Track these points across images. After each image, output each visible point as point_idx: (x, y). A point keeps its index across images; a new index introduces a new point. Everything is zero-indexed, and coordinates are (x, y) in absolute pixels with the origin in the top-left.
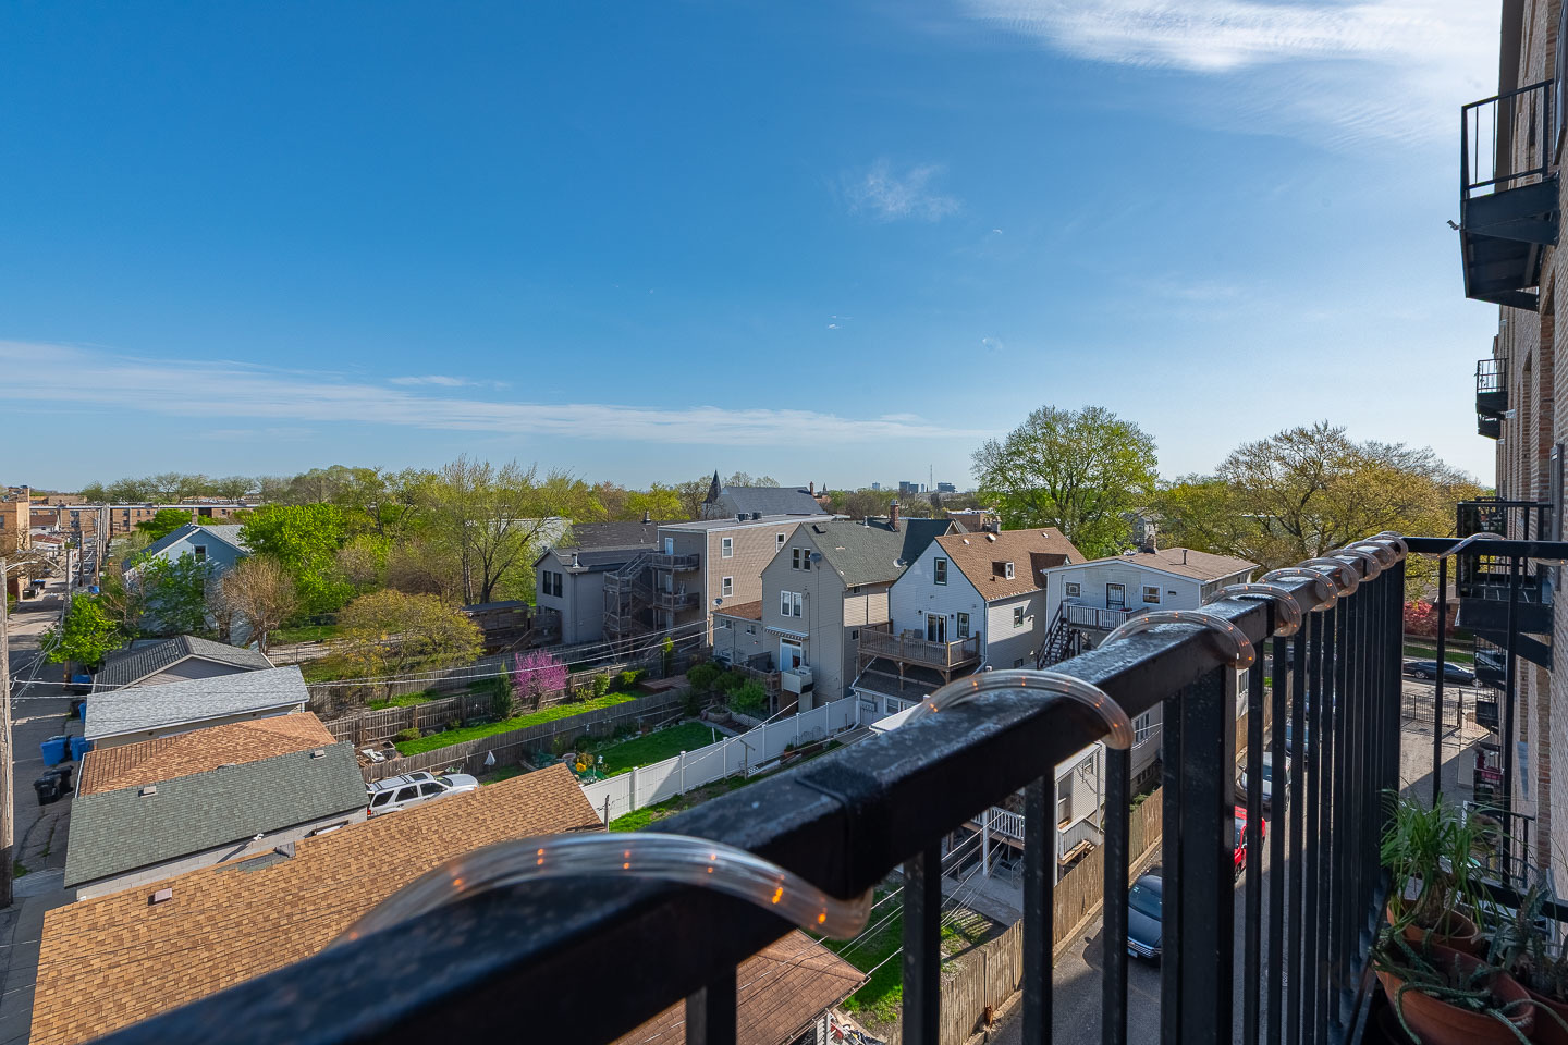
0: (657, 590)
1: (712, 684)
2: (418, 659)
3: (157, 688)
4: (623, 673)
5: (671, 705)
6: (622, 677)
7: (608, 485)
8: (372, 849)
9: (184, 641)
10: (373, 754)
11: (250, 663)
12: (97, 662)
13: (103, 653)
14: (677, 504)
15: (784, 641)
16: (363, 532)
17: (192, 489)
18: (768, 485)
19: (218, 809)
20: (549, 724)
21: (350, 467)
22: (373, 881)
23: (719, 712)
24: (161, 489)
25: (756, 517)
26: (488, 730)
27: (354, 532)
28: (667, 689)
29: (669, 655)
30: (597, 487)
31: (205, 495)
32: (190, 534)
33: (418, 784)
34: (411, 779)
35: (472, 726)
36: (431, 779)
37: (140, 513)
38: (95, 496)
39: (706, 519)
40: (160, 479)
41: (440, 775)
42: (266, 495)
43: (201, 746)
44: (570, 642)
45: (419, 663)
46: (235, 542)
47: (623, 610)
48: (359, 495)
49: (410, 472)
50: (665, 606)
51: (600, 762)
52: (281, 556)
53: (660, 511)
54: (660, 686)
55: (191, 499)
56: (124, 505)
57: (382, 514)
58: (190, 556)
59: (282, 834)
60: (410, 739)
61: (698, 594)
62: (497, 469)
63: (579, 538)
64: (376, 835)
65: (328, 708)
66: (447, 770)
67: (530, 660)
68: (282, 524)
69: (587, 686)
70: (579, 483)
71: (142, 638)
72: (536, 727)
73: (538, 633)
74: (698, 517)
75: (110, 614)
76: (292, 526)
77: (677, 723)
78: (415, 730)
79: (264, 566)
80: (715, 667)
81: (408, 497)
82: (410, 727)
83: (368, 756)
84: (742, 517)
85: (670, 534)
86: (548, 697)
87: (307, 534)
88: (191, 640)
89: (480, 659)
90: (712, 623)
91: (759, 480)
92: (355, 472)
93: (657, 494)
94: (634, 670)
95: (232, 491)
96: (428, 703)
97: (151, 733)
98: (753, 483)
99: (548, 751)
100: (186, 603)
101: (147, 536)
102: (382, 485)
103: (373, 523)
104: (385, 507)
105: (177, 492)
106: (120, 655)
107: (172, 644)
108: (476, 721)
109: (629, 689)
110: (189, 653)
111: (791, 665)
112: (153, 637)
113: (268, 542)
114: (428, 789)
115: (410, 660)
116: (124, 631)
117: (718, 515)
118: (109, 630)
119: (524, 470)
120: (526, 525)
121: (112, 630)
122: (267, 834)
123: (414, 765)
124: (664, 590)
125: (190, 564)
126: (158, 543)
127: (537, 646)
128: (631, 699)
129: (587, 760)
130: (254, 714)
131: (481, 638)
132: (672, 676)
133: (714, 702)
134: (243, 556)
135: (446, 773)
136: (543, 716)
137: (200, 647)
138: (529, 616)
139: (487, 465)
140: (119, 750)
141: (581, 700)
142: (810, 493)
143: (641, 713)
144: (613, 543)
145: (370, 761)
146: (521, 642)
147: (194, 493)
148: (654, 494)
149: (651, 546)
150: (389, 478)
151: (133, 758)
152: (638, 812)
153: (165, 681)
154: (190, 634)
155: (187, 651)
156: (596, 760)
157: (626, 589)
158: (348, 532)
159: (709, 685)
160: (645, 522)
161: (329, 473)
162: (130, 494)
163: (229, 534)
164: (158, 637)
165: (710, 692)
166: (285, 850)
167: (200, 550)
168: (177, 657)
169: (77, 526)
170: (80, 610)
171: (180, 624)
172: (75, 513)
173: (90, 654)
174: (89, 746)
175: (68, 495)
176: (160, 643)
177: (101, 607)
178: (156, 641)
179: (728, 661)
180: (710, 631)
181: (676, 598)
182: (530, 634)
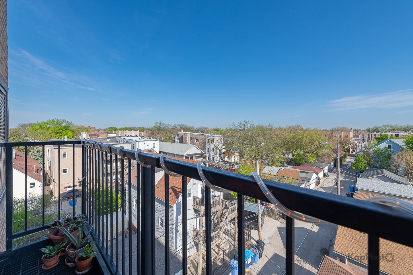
3: (373, 181)
9: (382, 170)
11: (403, 182)
12: (362, 171)
13: (364, 169)
17: (394, 129)
24: (384, 129)
31: (397, 130)
32: (387, 141)
37: (378, 135)
38: (368, 131)
40: (384, 126)
46: (401, 144)
55: (392, 131)
56: (375, 133)
58: (387, 147)
71: (373, 167)
75: (366, 160)
88: (385, 171)
95: (407, 129)
97: (371, 192)
100: (385, 160)
101: (377, 141)
105: (389, 130)
106: (367, 170)
107: (380, 170)
110: (383, 174)
112: (376, 168)
113: (412, 145)
116: (369, 165)
118: (365, 164)
121: (366, 164)
125: (387, 150)
126: (379, 143)
134: (403, 149)
137: (386, 173)
140: (363, 193)
151: (365, 196)
153: (376, 180)
154: (385, 169)
155: (383, 173)
162: (377, 130)
164: (377, 168)
167: (390, 146)
168: (380, 174)
169: (364, 138)
170: (359, 158)
171: (383, 166)
172: (363, 135)
173: (361, 168)
174: (357, 190)
175: (362, 130)
176: (376, 170)
177: (363, 158)
178: (376, 169)
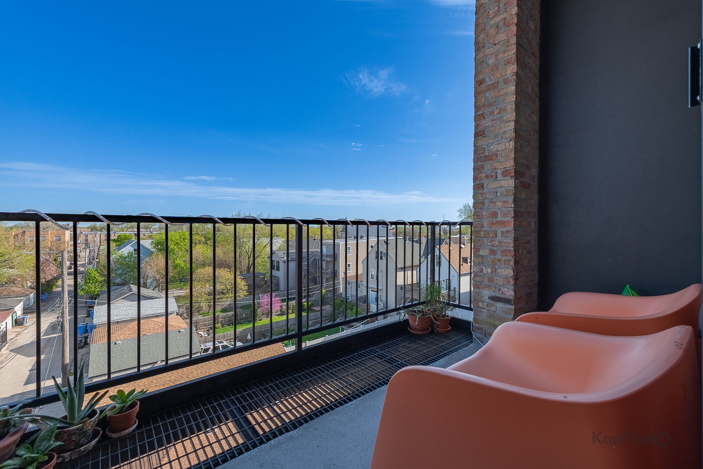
3: (119, 305)
4: (304, 303)
6: (304, 305)
9: (130, 287)
10: (202, 333)
11: (155, 296)
12: (97, 295)
13: (99, 291)
15: (372, 291)
16: (199, 243)
19: (144, 351)
25: (361, 237)
26: (248, 325)
27: (196, 243)
29: (323, 296)
32: (132, 244)
33: (220, 345)
34: (217, 343)
35: (241, 324)
38: (93, 228)
39: (341, 239)
44: (282, 290)
46: (149, 247)
47: (304, 277)
55: (131, 230)
57: (207, 236)
58: (132, 253)
60: (217, 328)
61: (337, 270)
65: (185, 315)
67: (266, 297)
69: (289, 308)
71: (113, 285)
72: (267, 324)
73: (269, 286)
75: (101, 275)
76: (171, 240)
78: (219, 324)
80: (342, 301)
84: (355, 237)
85: (325, 245)
87: (177, 244)
88: (132, 286)
89: (245, 296)
90: (341, 283)
95: (147, 226)
96: (225, 314)
97: (118, 322)
100: (130, 272)
101: (115, 245)
103: (203, 239)
104: (208, 233)
105: (126, 227)
107: (125, 288)
108: (244, 321)
109: (306, 310)
110: (132, 291)
111: (374, 301)
112: (118, 285)
113: (162, 247)
118: (101, 282)
120: (265, 240)
122: (162, 361)
125: (132, 255)
131: (246, 288)
132: (325, 305)
133: (341, 316)
134: (152, 253)
135: (231, 342)
136: (264, 322)
138: (266, 279)
145: (201, 336)
146: (262, 290)
147: (132, 227)
149: (317, 249)
154: (132, 284)
157: (306, 268)
159: (340, 309)
160: (315, 239)
163: (147, 244)
164: (120, 285)
165: (340, 312)
167: (135, 250)
168: (127, 293)
169: (87, 241)
170: (90, 274)
171: (127, 280)
172: (86, 236)
173: (94, 292)
174: (95, 327)
175: (84, 228)
176: (120, 288)
177: (98, 273)
178: (118, 287)
179: (349, 299)
180: (341, 286)
181: (326, 272)
182: (266, 287)
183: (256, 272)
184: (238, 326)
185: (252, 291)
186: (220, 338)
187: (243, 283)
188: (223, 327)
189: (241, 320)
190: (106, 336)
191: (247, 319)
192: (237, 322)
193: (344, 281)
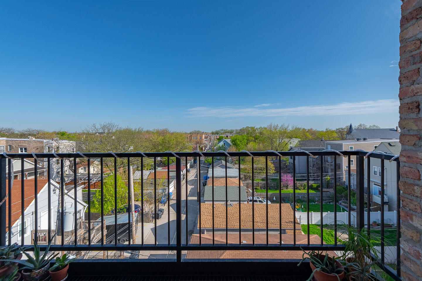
0: (325, 161)
1: (343, 193)
2: (260, 171)
4: (313, 184)
5: (327, 197)
6: (312, 185)
7: (311, 129)
8: (246, 210)
9: (222, 161)
10: (250, 191)
11: (231, 167)
12: (211, 163)
14: (335, 135)
15: (374, 184)
16: (252, 141)
17: (226, 132)
18: (375, 128)
19: (223, 194)
20: (289, 193)
21: (250, 127)
22: (246, 217)
23: (346, 203)
24: (221, 132)
25: (365, 139)
26: (275, 191)
27: (250, 141)
28: (327, 192)
29: (328, 181)
30: (308, 130)
31: (227, 133)
32: (223, 141)
33: (258, 199)
34: (257, 198)
35: (271, 190)
36: (260, 199)
37: (218, 137)
38: (213, 133)
39: (346, 140)
40: (221, 130)
41: (263, 199)
42: (236, 133)
43: (222, 181)
44: (297, 173)
45: (260, 172)
46: (230, 142)
47: (313, 166)
48: (251, 133)
49: (261, 127)
50: (327, 166)
51: (303, 207)
52: (236, 146)
53: (329, 137)
54: (325, 191)
55: (225, 134)
56: (216, 135)
57: (255, 137)
58: (223, 145)
59: (233, 202)
60: (258, 189)
61: (340, 164)
62: (280, 125)
63: (301, 144)
64: (247, 207)
65: (243, 179)
66: (265, 198)
67: (285, 175)
68: (237, 139)
69: (301, 186)
70: (304, 129)
72: (286, 193)
73: (289, 169)
74: (343, 139)
76: (238, 139)
77: (330, 203)
78: (259, 187)
79: (234, 148)
80: (344, 188)
81: (261, 133)
82: (258, 186)
83: (249, 191)
84: (358, 140)
85: (329, 144)
86: (290, 186)
87: (241, 141)
89: (274, 173)
90: (345, 174)
91: (371, 126)
92: (251, 127)
93: (329, 132)
94: (316, 184)
95: (231, 132)
96: (261, 182)
98: (368, 127)
99: (289, 200)
102: (255, 131)
103: (254, 139)
104: (256, 136)
105: (223, 133)
107: (220, 161)
108: (272, 188)
109: (314, 189)
110: (222, 164)
111: (378, 193)
113: (234, 142)
114: (260, 201)
115: (258, 171)
117: (351, 138)
119: (286, 126)
120: (286, 140)
122: (231, 201)
123: (258, 195)
124: (327, 161)
125: (223, 146)
126: (219, 142)
127: (289, 173)
128: (314, 192)
129: (299, 206)
130: (231, 177)
131: (274, 168)
132: (329, 188)
133: (343, 199)
134: (230, 145)
135: (264, 199)
136: (289, 191)
137: (224, 162)
138: (287, 164)
139: (278, 125)
141: (300, 189)
142: (396, 131)
143: (317, 197)
144: (312, 146)
145: (250, 192)
146: (285, 171)
147: (226, 133)
148: (327, 132)
149: (323, 148)
150: (257, 129)
152: (313, 225)
153: (219, 168)
154: (223, 160)
156: (301, 207)
157: (314, 160)
158: (248, 141)
159: (341, 193)
160: (322, 140)
161: (246, 128)
162: (217, 133)
163: (229, 141)
165: (342, 196)
166: (232, 205)
167: (224, 144)
169: (210, 139)
172: (210, 137)
174: (209, 178)
175: (209, 133)
176: (217, 161)
179: (352, 187)
180: (344, 176)
181: (331, 164)
182: (287, 169)
183: (281, 159)
184: (269, 191)
185: (279, 170)
186: (259, 195)
187: (272, 165)
188: (261, 189)
189: (271, 187)
190: (212, 183)
191: (274, 187)
192: (268, 188)
193: (347, 173)
